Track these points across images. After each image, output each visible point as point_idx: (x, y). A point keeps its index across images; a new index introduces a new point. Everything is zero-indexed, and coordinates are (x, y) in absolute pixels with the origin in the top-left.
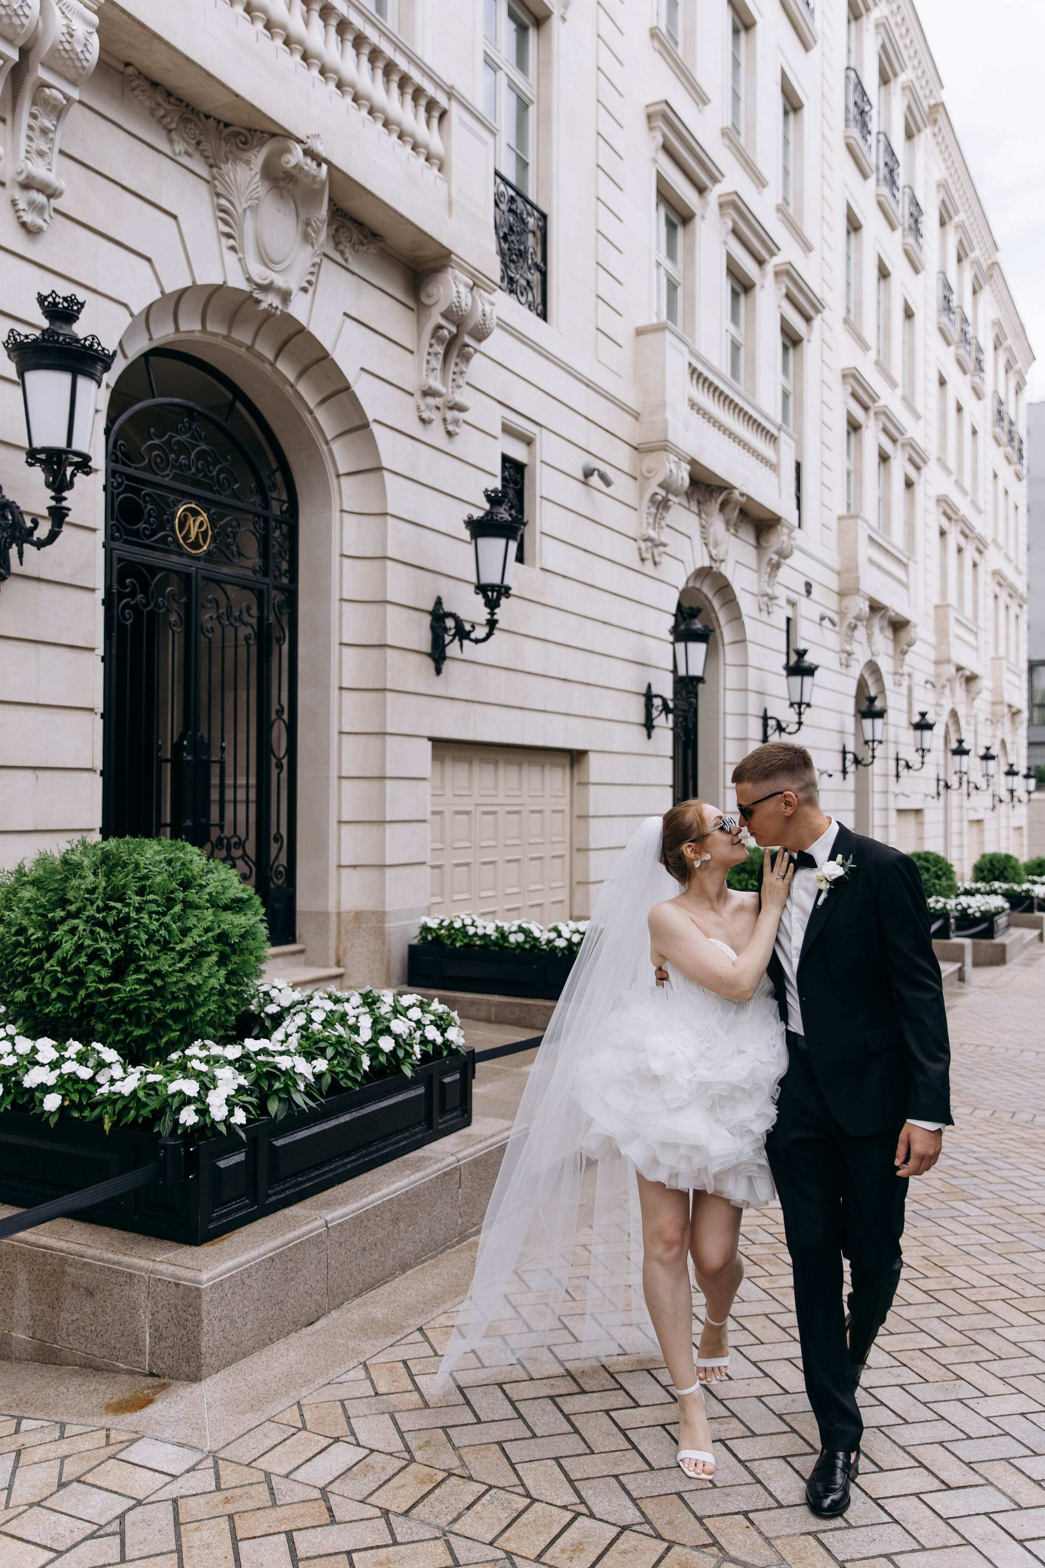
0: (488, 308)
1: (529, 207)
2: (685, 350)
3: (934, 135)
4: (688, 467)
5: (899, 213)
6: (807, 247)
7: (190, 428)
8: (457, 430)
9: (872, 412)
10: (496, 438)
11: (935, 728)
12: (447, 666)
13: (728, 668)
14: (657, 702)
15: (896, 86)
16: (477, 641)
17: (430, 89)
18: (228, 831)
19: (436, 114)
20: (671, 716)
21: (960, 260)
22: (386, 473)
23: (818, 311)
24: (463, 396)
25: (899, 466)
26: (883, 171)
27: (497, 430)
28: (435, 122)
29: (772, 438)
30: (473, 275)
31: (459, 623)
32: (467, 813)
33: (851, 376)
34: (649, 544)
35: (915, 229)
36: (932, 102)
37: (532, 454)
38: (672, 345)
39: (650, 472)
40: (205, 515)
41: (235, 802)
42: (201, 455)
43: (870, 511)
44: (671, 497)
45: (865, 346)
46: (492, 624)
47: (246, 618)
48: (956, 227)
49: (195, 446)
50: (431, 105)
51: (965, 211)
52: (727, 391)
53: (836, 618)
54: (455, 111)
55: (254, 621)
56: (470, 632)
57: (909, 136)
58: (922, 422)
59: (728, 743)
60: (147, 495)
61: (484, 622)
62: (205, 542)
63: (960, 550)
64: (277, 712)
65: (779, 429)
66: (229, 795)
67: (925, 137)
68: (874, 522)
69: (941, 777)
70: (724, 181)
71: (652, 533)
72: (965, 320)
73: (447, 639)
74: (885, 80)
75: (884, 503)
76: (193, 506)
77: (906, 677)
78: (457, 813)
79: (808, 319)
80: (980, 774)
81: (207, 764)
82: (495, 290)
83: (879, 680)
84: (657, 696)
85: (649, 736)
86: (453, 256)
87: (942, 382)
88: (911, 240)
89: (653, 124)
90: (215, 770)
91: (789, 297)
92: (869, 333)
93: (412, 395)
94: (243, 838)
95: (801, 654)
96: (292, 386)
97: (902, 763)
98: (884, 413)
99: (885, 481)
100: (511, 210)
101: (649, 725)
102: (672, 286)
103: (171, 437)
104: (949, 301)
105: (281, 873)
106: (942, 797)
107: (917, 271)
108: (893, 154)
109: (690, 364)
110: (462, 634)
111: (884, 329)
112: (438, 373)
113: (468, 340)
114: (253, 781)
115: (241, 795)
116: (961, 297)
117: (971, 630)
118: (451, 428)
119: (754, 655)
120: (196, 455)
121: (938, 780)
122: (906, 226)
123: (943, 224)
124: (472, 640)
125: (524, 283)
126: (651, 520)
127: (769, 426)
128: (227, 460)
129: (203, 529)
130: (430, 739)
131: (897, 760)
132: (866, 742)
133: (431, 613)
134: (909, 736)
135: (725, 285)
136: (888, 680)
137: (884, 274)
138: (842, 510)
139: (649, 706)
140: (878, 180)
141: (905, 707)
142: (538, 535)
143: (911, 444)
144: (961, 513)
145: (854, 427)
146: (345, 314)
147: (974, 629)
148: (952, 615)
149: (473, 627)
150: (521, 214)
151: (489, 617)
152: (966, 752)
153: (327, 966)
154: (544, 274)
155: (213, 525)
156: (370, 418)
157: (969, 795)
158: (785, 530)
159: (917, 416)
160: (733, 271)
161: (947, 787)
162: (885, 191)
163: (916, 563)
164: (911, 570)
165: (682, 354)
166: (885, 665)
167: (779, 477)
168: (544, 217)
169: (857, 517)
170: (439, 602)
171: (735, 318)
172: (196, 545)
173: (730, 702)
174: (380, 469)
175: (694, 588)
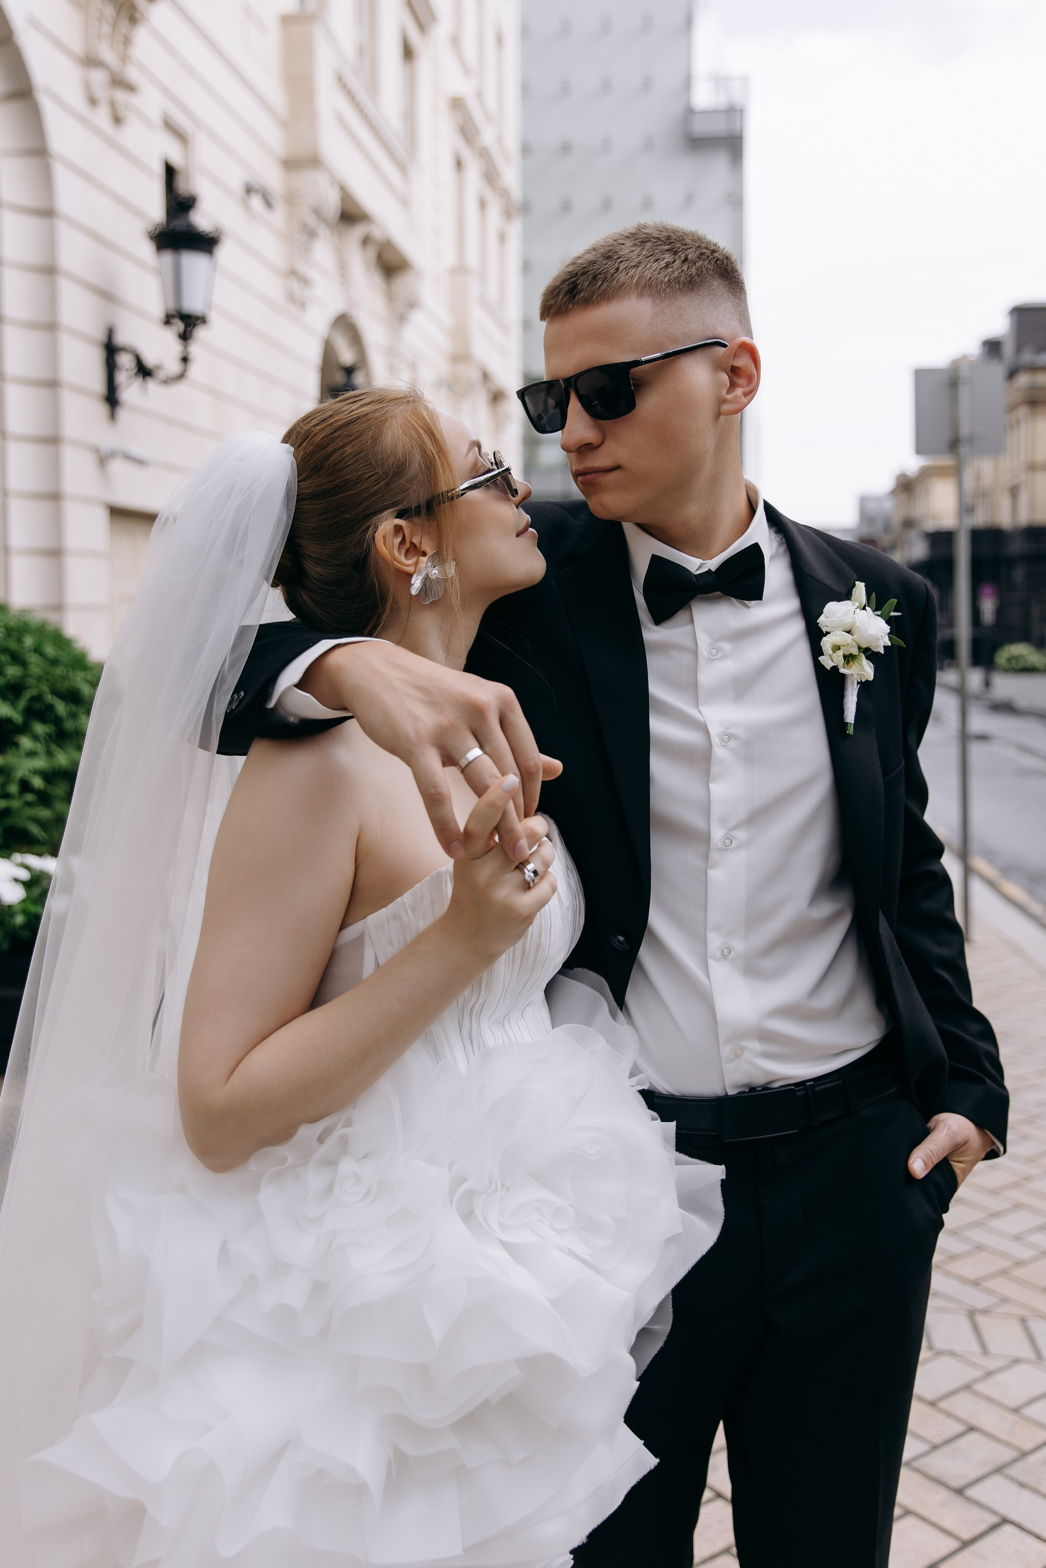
174: (43, 153)
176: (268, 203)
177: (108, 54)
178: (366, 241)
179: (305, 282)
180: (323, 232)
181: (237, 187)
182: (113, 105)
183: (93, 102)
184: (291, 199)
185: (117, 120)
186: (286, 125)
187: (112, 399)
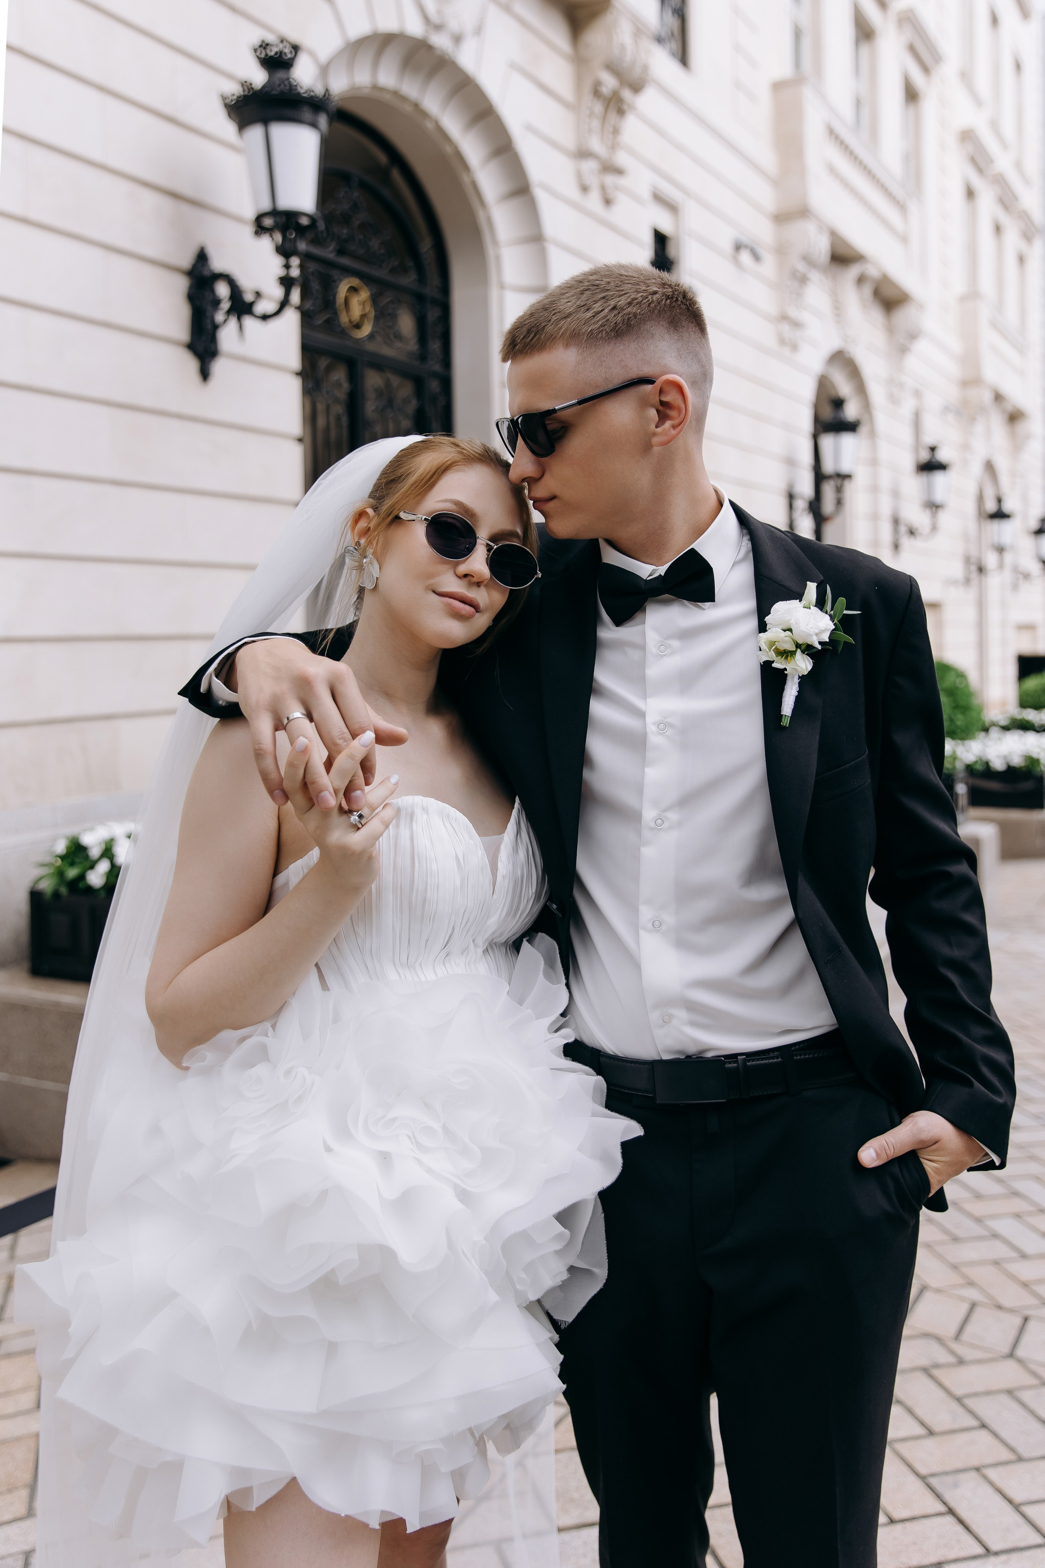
0: (649, 57)
22: (545, 242)
30: (632, 21)
47: (406, 409)
63: (996, 228)
96: (452, 145)
97: (903, 529)
120: (358, 227)
129: (366, 310)
136: (877, 392)
155: (375, 306)
156: (534, 182)
174: (540, 239)
176: (756, 257)
177: (596, 145)
178: (861, 280)
179: (797, 325)
180: (815, 276)
181: (727, 246)
182: (603, 188)
183: (585, 189)
184: (781, 250)
185: (608, 202)
186: (776, 183)
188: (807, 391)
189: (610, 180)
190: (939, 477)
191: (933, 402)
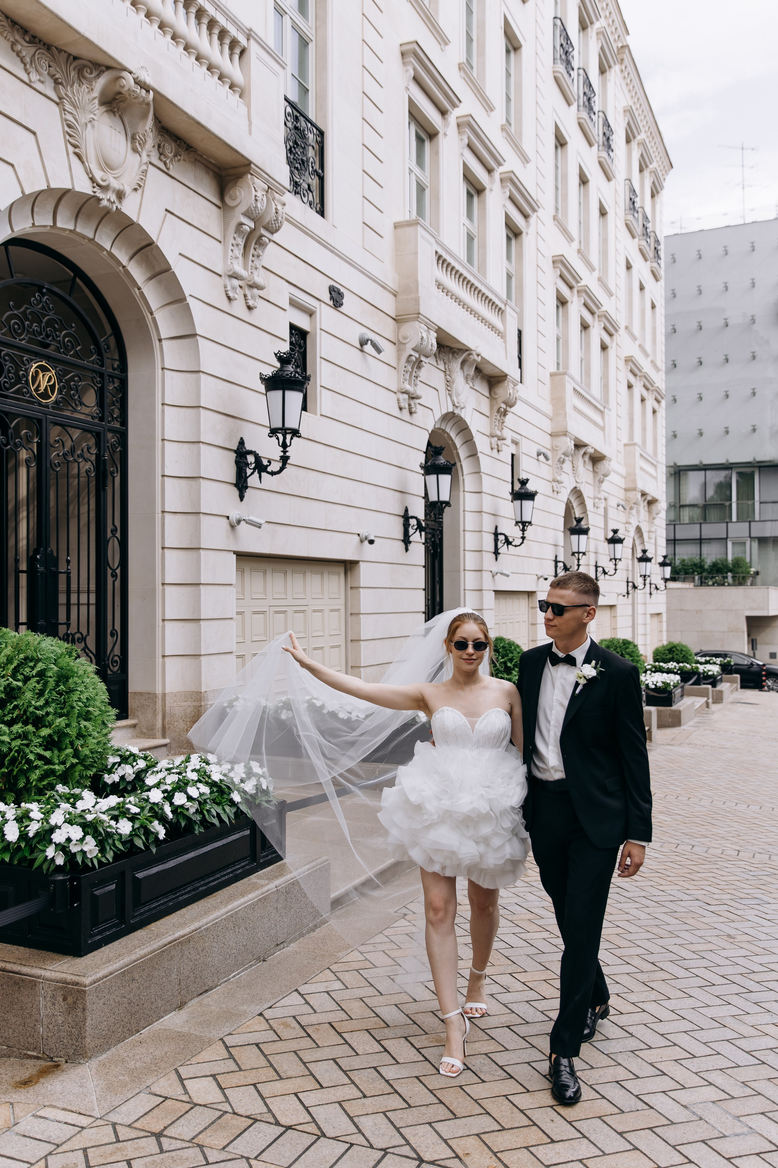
0: (279, 207)
1: (309, 125)
2: (433, 241)
3: (622, 71)
4: (435, 335)
5: (595, 132)
6: (525, 160)
7: (41, 301)
8: (256, 304)
9: (575, 290)
10: (285, 310)
11: (624, 542)
12: (248, 493)
13: (467, 494)
14: (413, 522)
15: (592, 31)
16: (273, 473)
17: (233, 31)
18: (73, 629)
19: (238, 51)
20: (423, 533)
21: (641, 170)
22: (198, 337)
23: (534, 210)
24: (259, 278)
25: (596, 333)
26: (582, 99)
27: (286, 305)
28: (236, 57)
29: (500, 311)
30: (267, 181)
31: (258, 459)
32: (263, 612)
33: (559, 261)
34: (406, 396)
35: (609, 147)
36: (620, 45)
37: (313, 323)
38: (423, 237)
39: (405, 338)
40: (53, 371)
41: (78, 604)
42: (49, 323)
43: (574, 368)
44: (423, 358)
45: (570, 239)
46: (285, 459)
47: (87, 455)
48: (638, 144)
49: (44, 316)
50: (234, 43)
51: (646, 132)
52: (465, 274)
53: (549, 454)
54: (254, 49)
55: (93, 458)
56: (267, 466)
57: (602, 71)
58: (613, 298)
59: (467, 553)
60: (7, 354)
61: (278, 459)
62: (53, 394)
63: (643, 400)
64: (112, 531)
65: (506, 304)
66: (74, 599)
67: (615, 73)
68: (578, 378)
69: (630, 580)
70: (461, 105)
71: (408, 387)
72: (646, 218)
73: (249, 472)
74: (583, 27)
75: (585, 362)
76: (43, 363)
77: (603, 501)
78: (255, 613)
79: (526, 216)
80: (660, 577)
81: (56, 575)
82: (284, 193)
83: (582, 503)
84: (412, 517)
85: (407, 550)
86: (252, 165)
87: (629, 267)
88: (604, 154)
89: (406, 60)
90: (62, 578)
91: (511, 198)
92: (573, 228)
93: (220, 276)
94: (85, 633)
95: (524, 483)
96: (124, 267)
97: (600, 570)
98: (585, 291)
99: (586, 346)
100: (296, 128)
101: (406, 541)
102: (421, 189)
103: (27, 308)
104: (634, 203)
105: (116, 662)
106: (630, 596)
107: (609, 179)
108: (590, 86)
109: (436, 252)
110: (261, 468)
111: (584, 224)
112: (241, 258)
113: (263, 232)
114: (93, 587)
115: (84, 599)
116: (643, 200)
117: (653, 464)
118: (251, 303)
119: (488, 484)
120: (46, 323)
121: (628, 582)
122: (601, 143)
123: (628, 141)
124: (268, 473)
125: (306, 187)
126: (407, 376)
127: (498, 302)
128: (72, 327)
129: (52, 383)
130: (234, 552)
131: (597, 567)
132: (573, 554)
133: (235, 452)
134: (605, 548)
135: (461, 189)
136: (589, 503)
137: (584, 181)
138: (553, 369)
139: (406, 526)
140: (578, 106)
141: (602, 525)
142: (319, 388)
143: (606, 316)
144: (644, 371)
145: (562, 302)
146: (166, 210)
147: (655, 463)
148: (638, 451)
149: (269, 462)
150: (304, 131)
151: (282, 454)
152: (648, 560)
153: (154, 737)
154: (322, 179)
155: (60, 381)
156: (187, 294)
157: (651, 594)
158: (511, 385)
159: (610, 294)
160: (468, 177)
161: (635, 587)
162: (584, 115)
163: (610, 410)
164: (606, 416)
165: (431, 244)
166: (588, 492)
167: (505, 342)
168: (322, 134)
169: (565, 374)
170: (242, 442)
171: (470, 214)
172: (45, 395)
173: (469, 521)
174: (194, 335)
175: (439, 429)
176: (547, 458)
177: (497, 430)
178: (586, 454)
179: (560, 482)
180: (568, 459)
181: (535, 455)
182: (498, 447)
183: (493, 449)
185: (499, 451)
186: (552, 419)
187: (496, 553)
188: (562, 512)
189: (500, 443)
190: (618, 546)
191: (613, 502)
